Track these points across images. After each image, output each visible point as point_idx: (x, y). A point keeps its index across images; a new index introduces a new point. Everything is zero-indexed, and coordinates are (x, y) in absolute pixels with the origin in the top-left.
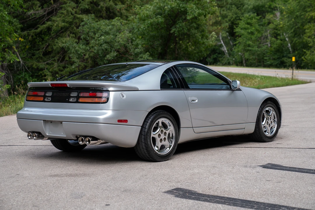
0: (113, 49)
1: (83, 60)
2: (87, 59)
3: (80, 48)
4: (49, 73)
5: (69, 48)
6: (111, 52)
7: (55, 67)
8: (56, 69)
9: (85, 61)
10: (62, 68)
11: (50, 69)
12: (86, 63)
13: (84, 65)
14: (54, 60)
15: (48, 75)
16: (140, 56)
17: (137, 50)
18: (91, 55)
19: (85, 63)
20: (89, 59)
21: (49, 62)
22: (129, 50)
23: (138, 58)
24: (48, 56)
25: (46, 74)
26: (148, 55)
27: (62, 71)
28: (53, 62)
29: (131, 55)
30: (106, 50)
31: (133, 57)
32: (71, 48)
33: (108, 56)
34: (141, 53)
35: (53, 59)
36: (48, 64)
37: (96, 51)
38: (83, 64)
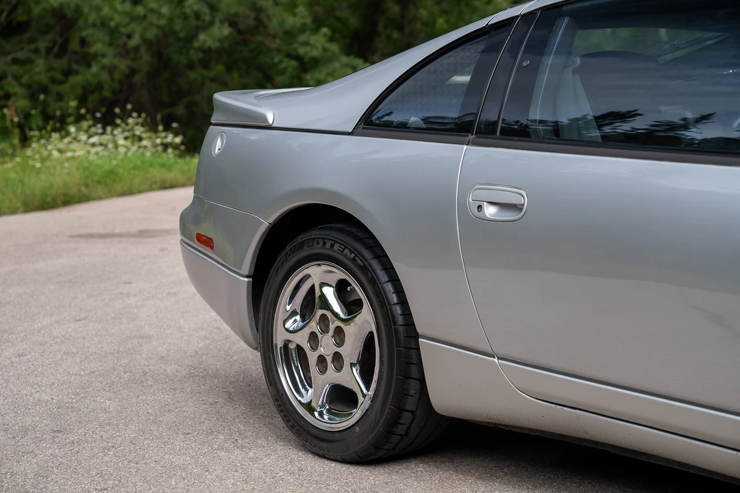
0: (219, 16)
1: (125, 52)
2: (137, 49)
3: (115, 10)
4: (18, 90)
5: (78, 10)
6: (211, 23)
7: (37, 69)
8: (44, 79)
9: (132, 55)
10: (59, 76)
11: (22, 77)
12: (134, 59)
13: (128, 66)
14: (36, 51)
15: (15, 94)
16: (302, 38)
17: (291, 21)
18: (150, 34)
19: (128, 62)
20: (143, 50)
21: (21, 55)
22: (265, 20)
23: (296, 45)
24: (15, 39)
25: (12, 90)
26: (325, 35)
27: (60, 83)
28: (33, 56)
29: (274, 37)
30: (197, 16)
31: (278, 41)
32: (86, 9)
33: (202, 37)
34: (303, 28)
35: (33, 46)
36: (15, 61)
37: (162, 22)
38: (123, 65)
